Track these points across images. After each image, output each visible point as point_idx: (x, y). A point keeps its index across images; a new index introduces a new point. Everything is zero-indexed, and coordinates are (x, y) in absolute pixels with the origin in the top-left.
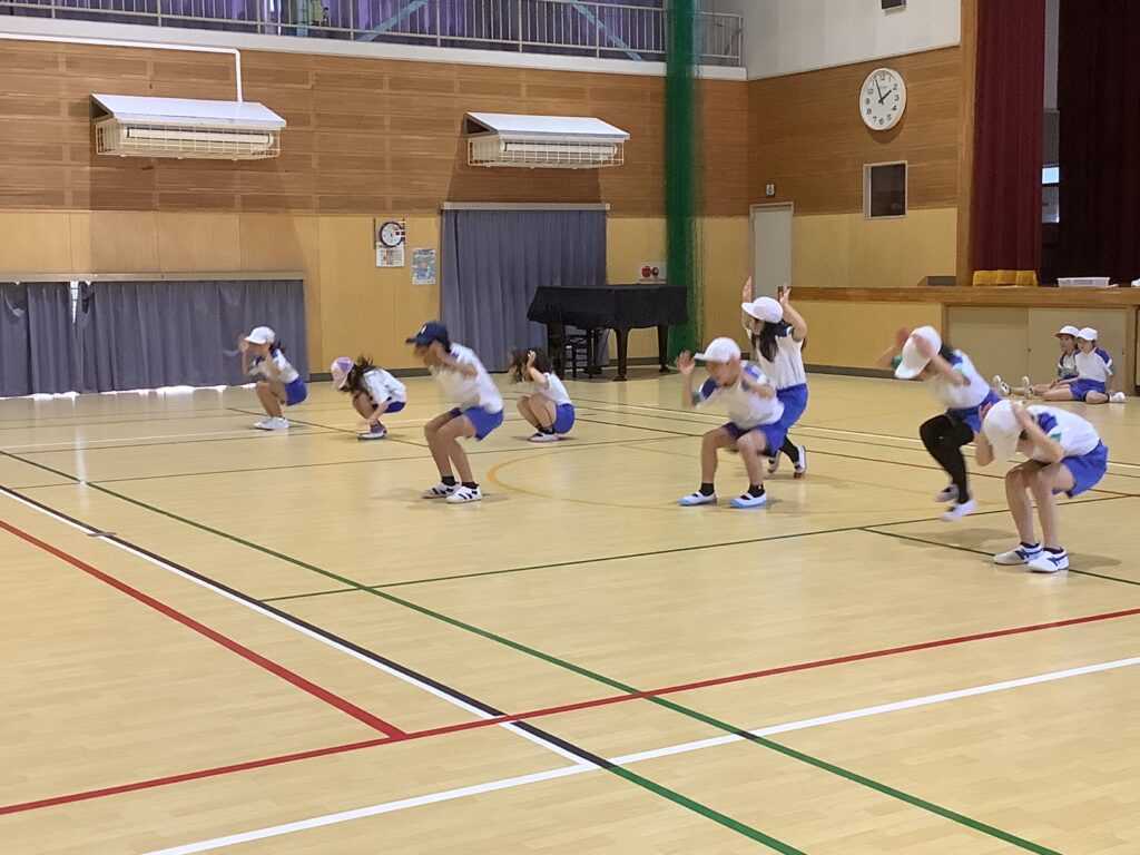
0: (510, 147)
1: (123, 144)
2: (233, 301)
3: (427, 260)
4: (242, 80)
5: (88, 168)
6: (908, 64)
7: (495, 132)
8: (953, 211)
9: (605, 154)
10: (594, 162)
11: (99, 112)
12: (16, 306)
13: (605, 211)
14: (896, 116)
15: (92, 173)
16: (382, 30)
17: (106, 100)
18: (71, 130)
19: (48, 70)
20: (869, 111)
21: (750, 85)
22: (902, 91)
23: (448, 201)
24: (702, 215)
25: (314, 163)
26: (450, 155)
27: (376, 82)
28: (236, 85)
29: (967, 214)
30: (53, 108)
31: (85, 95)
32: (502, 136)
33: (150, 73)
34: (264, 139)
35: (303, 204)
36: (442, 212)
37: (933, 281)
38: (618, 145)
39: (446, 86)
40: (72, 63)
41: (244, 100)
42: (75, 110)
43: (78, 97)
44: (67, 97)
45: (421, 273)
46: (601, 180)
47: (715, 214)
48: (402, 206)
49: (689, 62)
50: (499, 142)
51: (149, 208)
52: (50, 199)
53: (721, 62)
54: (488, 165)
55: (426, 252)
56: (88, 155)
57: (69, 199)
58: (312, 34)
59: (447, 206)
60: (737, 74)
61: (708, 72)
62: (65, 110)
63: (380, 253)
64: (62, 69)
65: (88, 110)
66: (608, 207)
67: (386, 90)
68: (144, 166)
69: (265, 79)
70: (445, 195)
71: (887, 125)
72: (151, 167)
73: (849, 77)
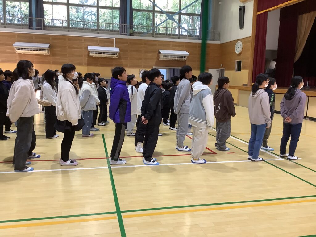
0: (165, 56)
7: (161, 53)
8: (248, 71)
10: (182, 60)
15: (88, 60)
18: (84, 52)
19: (81, 42)
21: (220, 44)
22: (242, 46)
25: (129, 58)
28: (114, 44)
29: (251, 71)
30: (81, 48)
33: (99, 42)
35: (126, 66)
38: (188, 56)
39: (155, 45)
40: (85, 40)
41: (115, 47)
42: (85, 49)
43: (86, 46)
44: (84, 46)
48: (145, 67)
49: (207, 40)
50: (162, 55)
51: (98, 66)
52: (80, 64)
56: (87, 56)
57: (83, 64)
58: (130, 35)
62: (83, 48)
64: (83, 41)
67: (143, 45)
69: (120, 43)
70: (154, 65)
71: (239, 53)
72: (98, 59)
73: (234, 43)
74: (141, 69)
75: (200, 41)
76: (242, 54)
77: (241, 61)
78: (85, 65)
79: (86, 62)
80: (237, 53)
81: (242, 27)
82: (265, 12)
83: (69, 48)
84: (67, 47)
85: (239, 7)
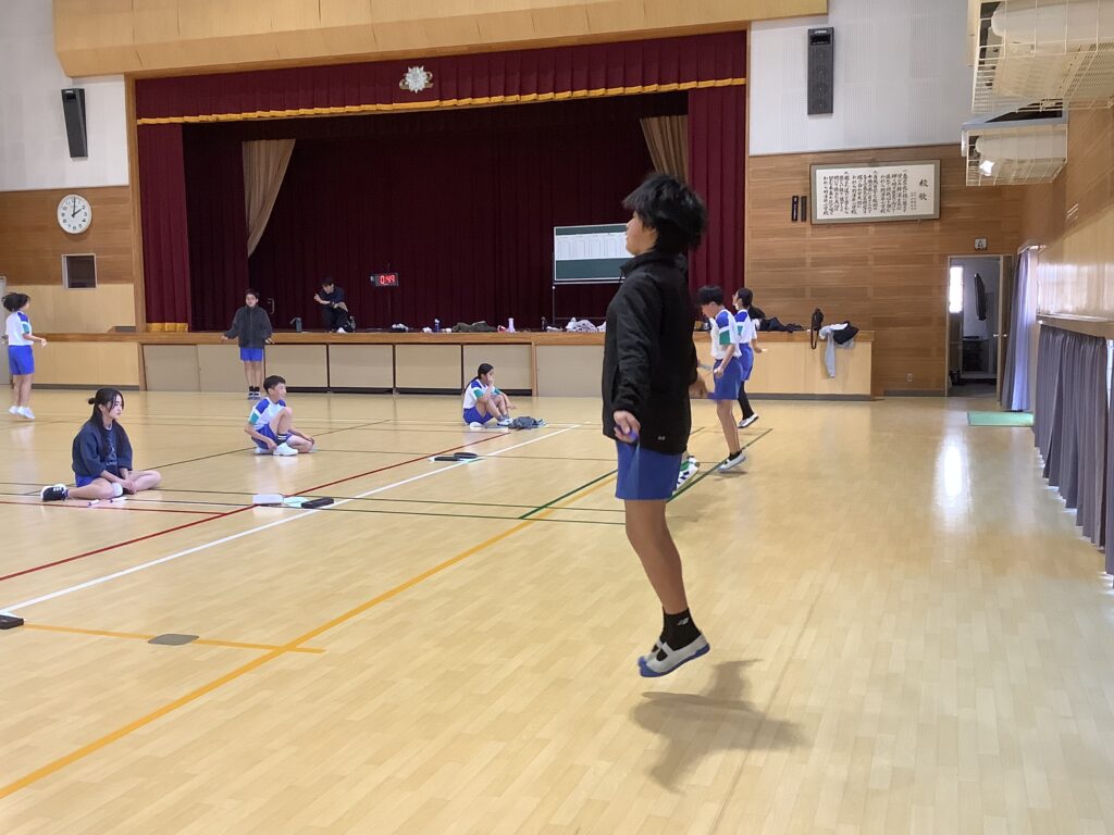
6: (91, 194)
8: (131, 287)
14: (85, 226)
20: (65, 221)
22: (88, 209)
29: (141, 289)
37: (120, 329)
71: (78, 230)
73: (51, 198)
76: (91, 237)
77: (92, 257)
80: (70, 230)
85: (63, 91)
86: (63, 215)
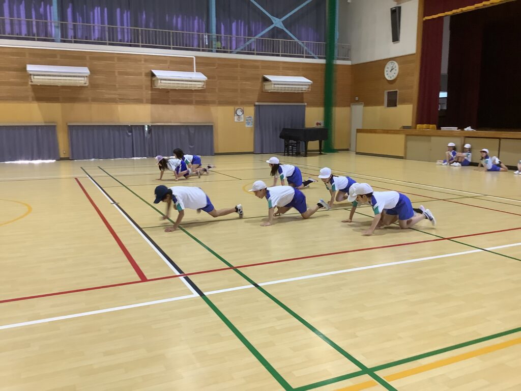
0: (276, 86)
1: (160, 85)
2: (192, 131)
3: (250, 120)
4: (196, 66)
5: (150, 92)
6: (400, 60)
7: (271, 81)
8: (411, 106)
9: (305, 88)
10: (302, 90)
11: (153, 75)
12: (129, 132)
13: (305, 106)
14: (395, 76)
15: (152, 93)
16: (238, 50)
17: (155, 72)
18: (145, 80)
19: (139, 63)
20: (387, 74)
21: (352, 66)
22: (397, 68)
23: (258, 102)
24: (336, 106)
25: (217, 90)
26: (258, 88)
27: (236, 66)
28: (193, 67)
29: (416, 107)
30: (140, 74)
31: (149, 70)
32: (273, 82)
33: (168, 63)
34: (201, 83)
35: (213, 103)
36: (255, 105)
37: (404, 127)
38: (309, 85)
39: (256, 67)
40: (146, 61)
41: (196, 71)
42: (146, 75)
43: (147, 71)
44: (144, 71)
45: (248, 124)
46: (305, 96)
47: (339, 106)
48: (243, 103)
49: (333, 59)
50: (272, 84)
51: (168, 104)
52: (139, 101)
53: (344, 59)
54: (269, 91)
55: (250, 117)
56: (150, 88)
57: (145, 100)
58: (217, 52)
59: (257, 104)
60: (349, 63)
61: (339, 62)
62: (143, 74)
63: (236, 117)
64: (143, 62)
65: (150, 75)
66: (306, 104)
67: (239, 68)
68: (167, 91)
69: (202, 65)
70: (256, 100)
71: (392, 78)
72: (169, 92)
73: (382, 64)
74: (237, 108)
75: (323, 61)
76: (397, 81)
77: (397, 91)
78: (147, 103)
79: (149, 97)
80: (389, 79)
81: (396, 38)
82: (439, 18)
83: (120, 73)
84: (116, 74)
85: (391, 9)
86: (387, 71)
